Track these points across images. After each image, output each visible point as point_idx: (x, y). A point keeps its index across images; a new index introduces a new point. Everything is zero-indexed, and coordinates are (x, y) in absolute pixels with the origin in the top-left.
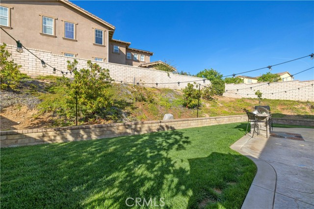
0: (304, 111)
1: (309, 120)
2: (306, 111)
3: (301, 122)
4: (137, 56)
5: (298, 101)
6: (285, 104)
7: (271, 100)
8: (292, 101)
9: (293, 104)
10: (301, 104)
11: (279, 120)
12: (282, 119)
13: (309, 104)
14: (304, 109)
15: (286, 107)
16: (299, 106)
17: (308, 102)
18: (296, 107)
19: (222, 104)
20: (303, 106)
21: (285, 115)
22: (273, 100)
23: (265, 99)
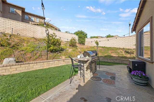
0: (122, 53)
1: (123, 59)
2: (123, 54)
3: (119, 61)
4: (33, 18)
5: (119, 48)
6: (113, 50)
7: (107, 47)
8: (116, 48)
9: (117, 49)
10: (120, 50)
11: (109, 60)
12: (110, 59)
13: (124, 49)
14: (122, 52)
15: (113, 51)
16: (120, 51)
17: (124, 48)
18: (118, 51)
19: (80, 49)
20: (122, 51)
21: (112, 56)
22: (108, 47)
23: (104, 47)
